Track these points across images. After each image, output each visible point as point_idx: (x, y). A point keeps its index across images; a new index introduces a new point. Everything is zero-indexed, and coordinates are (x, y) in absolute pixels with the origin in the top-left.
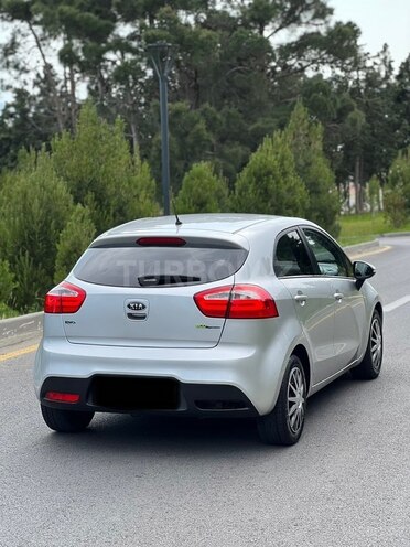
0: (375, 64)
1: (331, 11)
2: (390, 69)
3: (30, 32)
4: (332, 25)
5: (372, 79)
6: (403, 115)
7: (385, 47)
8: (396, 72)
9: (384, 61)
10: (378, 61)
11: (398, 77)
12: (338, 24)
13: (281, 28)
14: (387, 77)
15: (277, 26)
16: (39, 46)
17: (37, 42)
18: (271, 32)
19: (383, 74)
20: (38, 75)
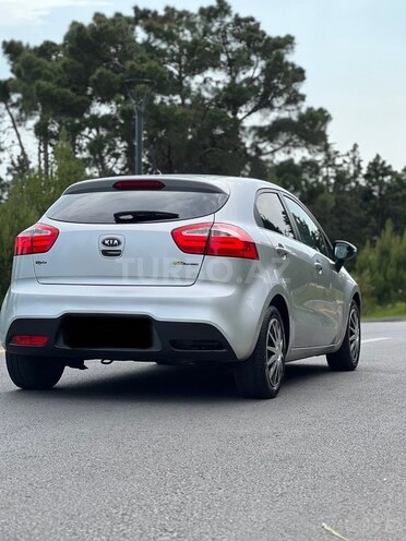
0: (345, 162)
1: (303, 98)
2: (359, 168)
3: (6, 112)
4: (304, 110)
5: (341, 178)
6: (371, 213)
7: (355, 146)
8: (364, 172)
9: (353, 160)
10: (347, 159)
11: (366, 177)
12: (310, 110)
13: (254, 110)
14: (355, 176)
15: (250, 109)
16: (15, 127)
17: (13, 121)
18: (244, 114)
19: (352, 172)
20: (13, 163)
